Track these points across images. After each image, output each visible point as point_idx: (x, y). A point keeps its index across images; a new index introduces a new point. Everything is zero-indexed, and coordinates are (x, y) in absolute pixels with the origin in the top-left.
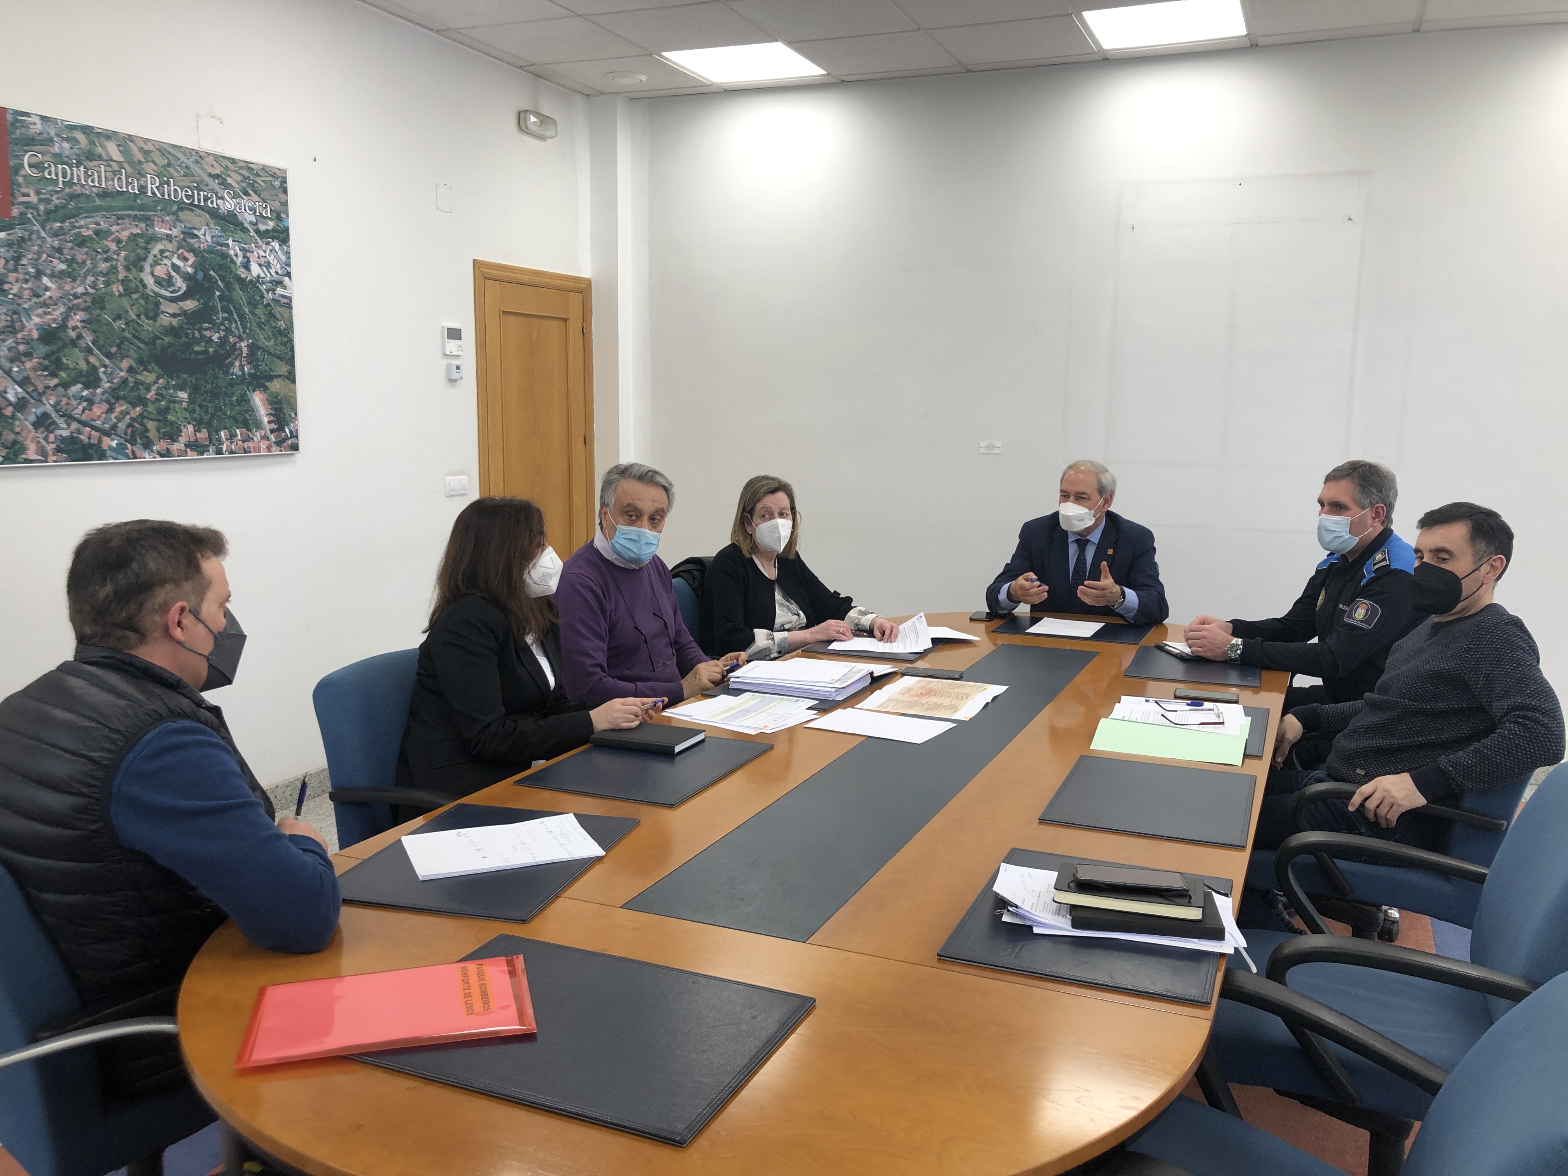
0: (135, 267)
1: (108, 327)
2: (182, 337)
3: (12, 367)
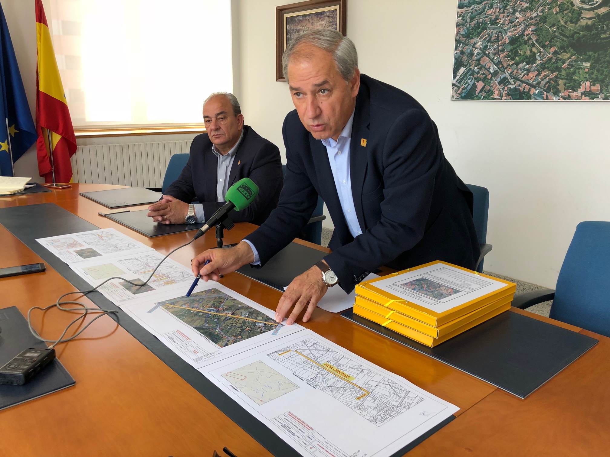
2: (593, 30)
3: (494, 57)
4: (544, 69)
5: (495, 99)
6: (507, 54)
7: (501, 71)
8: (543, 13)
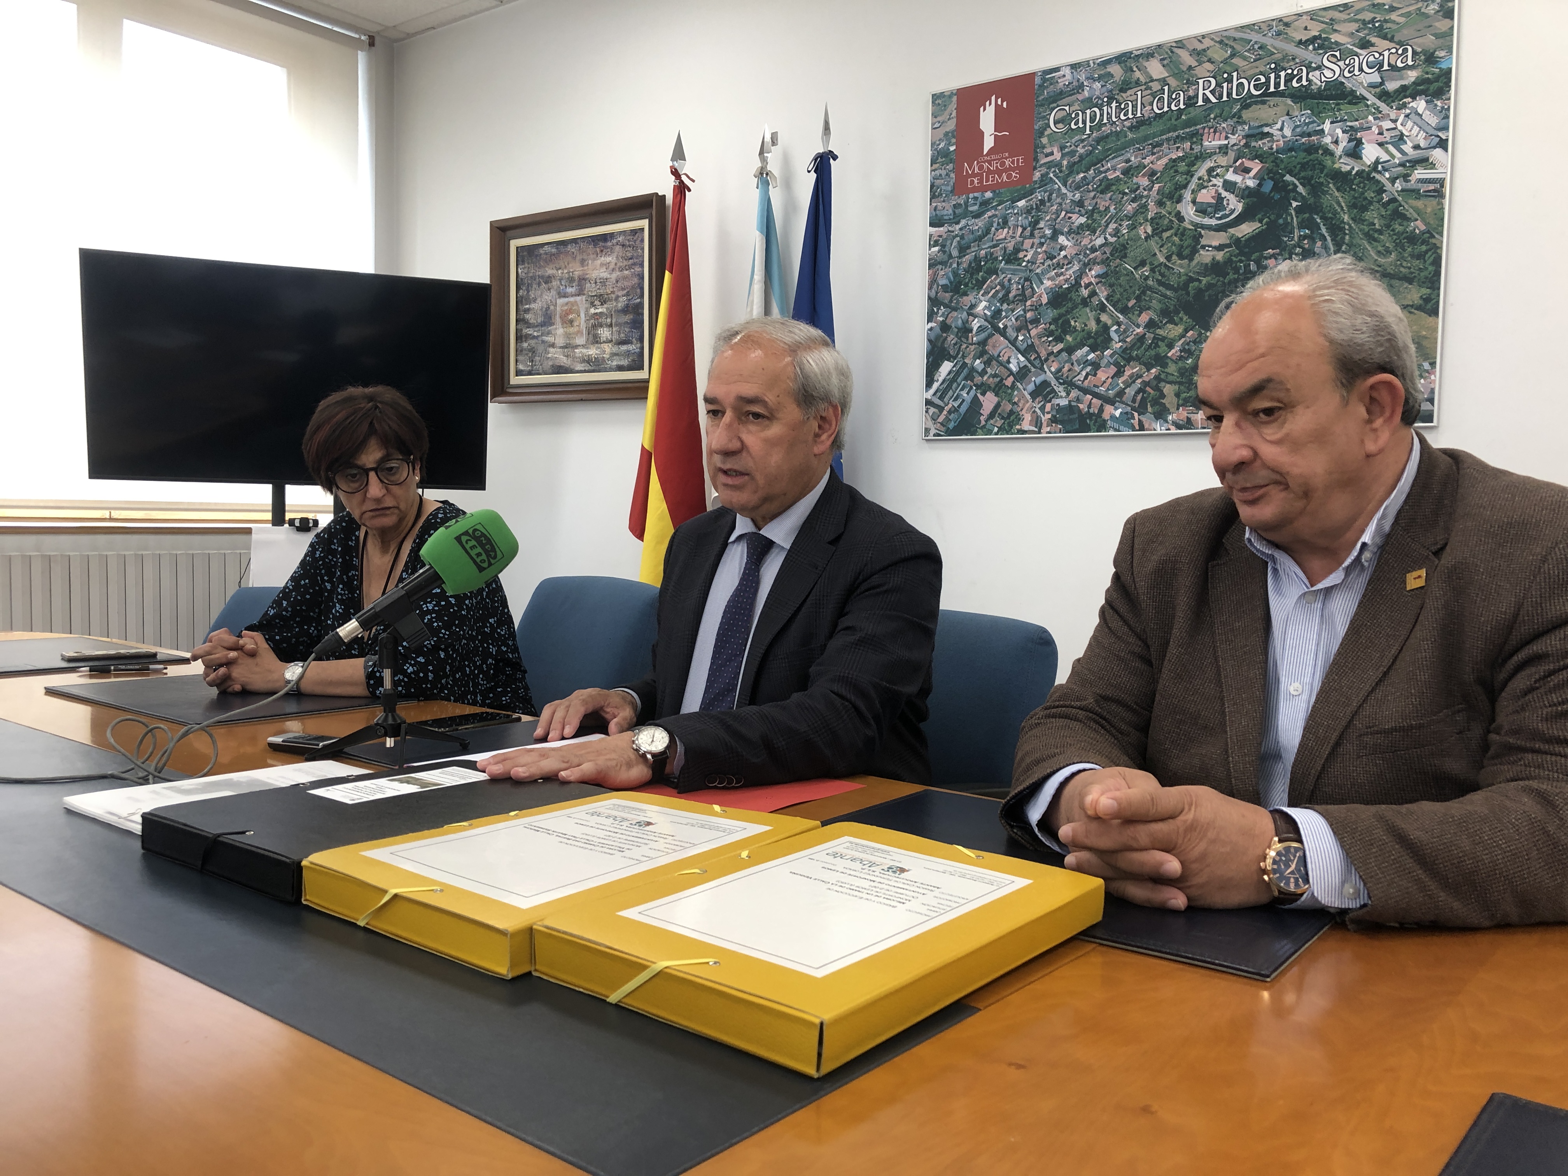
0: (1170, 197)
1: (1128, 278)
2: (1228, 274)
3: (1017, 336)
4: (1129, 360)
5: (1024, 432)
6: (1045, 329)
7: (1035, 367)
8: (1119, 237)
